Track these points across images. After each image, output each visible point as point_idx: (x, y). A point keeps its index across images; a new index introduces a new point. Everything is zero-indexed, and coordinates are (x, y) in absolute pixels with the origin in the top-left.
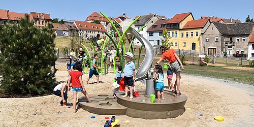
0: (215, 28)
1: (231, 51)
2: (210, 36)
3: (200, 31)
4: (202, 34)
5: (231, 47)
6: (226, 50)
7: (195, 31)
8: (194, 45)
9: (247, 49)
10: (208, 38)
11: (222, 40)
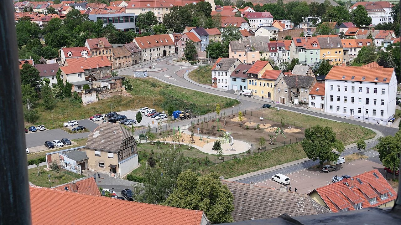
0: (284, 82)
1: (297, 100)
2: (281, 88)
3: (274, 83)
4: (275, 85)
5: (297, 97)
6: (293, 99)
7: (270, 83)
8: (269, 94)
9: (308, 99)
10: (279, 90)
11: (290, 92)
